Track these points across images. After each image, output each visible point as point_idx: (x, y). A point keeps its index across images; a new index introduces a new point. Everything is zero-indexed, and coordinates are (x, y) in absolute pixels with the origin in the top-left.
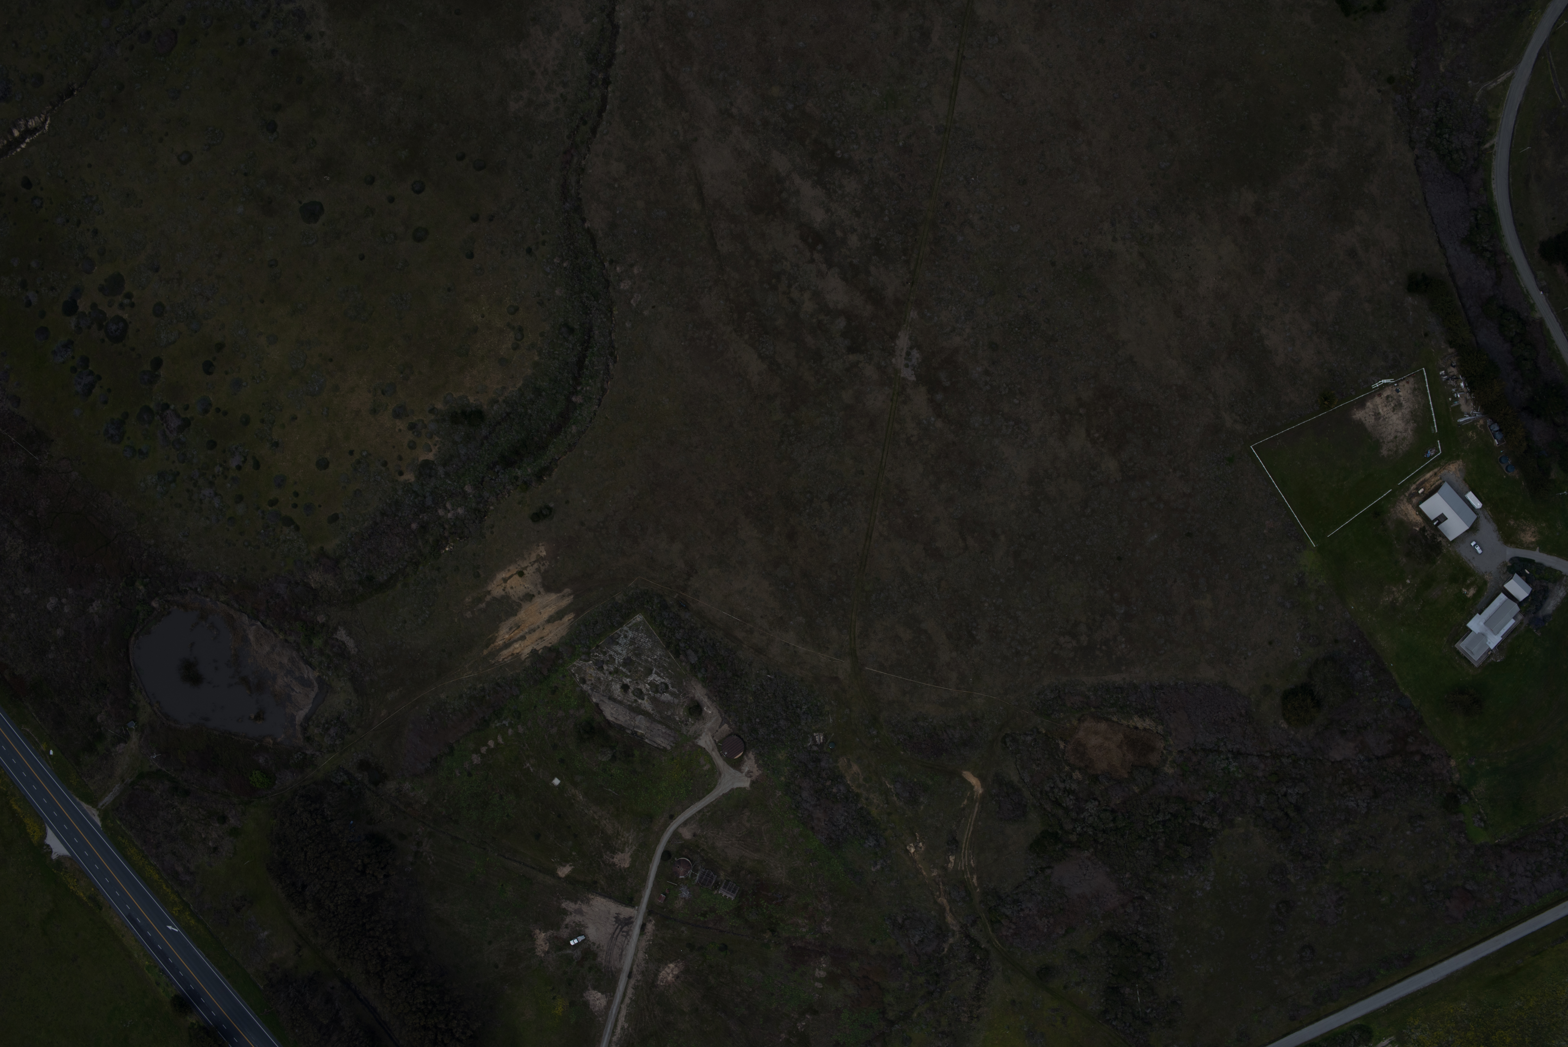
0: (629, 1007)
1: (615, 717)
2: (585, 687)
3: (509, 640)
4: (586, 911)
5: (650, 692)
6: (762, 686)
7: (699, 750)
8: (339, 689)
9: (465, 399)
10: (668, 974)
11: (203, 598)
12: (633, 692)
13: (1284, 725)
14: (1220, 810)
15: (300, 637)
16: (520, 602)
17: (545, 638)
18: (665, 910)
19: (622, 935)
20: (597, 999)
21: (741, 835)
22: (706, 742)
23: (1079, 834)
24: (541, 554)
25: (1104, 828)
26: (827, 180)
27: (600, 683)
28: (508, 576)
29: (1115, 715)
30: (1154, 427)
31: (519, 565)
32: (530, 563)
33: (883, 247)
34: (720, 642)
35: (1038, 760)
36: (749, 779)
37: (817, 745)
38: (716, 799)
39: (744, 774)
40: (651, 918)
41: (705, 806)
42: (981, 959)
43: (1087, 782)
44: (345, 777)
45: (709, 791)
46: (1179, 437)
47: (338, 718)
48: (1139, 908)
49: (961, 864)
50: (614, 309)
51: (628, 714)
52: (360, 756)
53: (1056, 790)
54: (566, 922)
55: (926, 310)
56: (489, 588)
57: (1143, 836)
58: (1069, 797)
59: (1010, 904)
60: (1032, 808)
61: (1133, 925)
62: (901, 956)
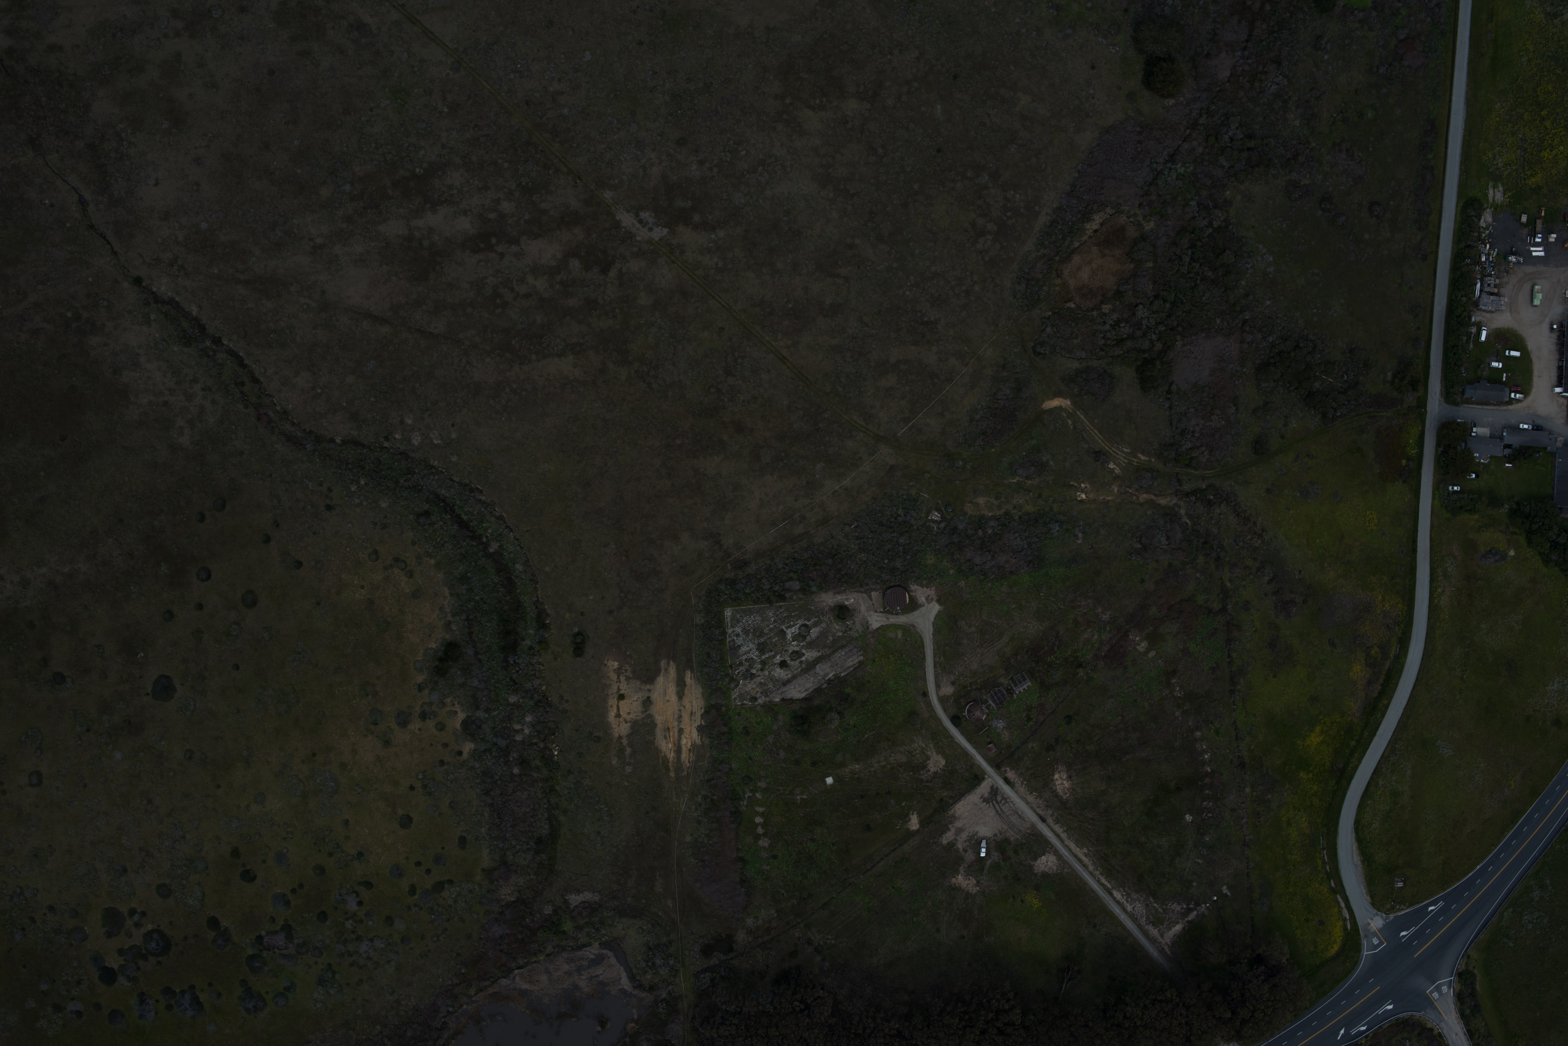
0: (1070, 838)
1: (804, 690)
2: (760, 701)
3: (675, 745)
4: (962, 825)
5: (801, 644)
6: (858, 538)
7: (880, 631)
8: (623, 932)
9: (429, 651)
10: (1062, 784)
11: (460, 1010)
12: (792, 660)
13: (1171, 102)
14: (1210, 204)
15: (553, 940)
16: (647, 713)
17: (694, 711)
18: (1003, 752)
19: (1003, 805)
20: (1047, 862)
21: (978, 641)
22: (876, 621)
23: (1158, 340)
24: (615, 667)
25: (1167, 314)
26: (436, 196)
27: (765, 684)
28: (616, 711)
29: (1073, 241)
30: (842, 48)
31: (612, 694)
32: (617, 682)
33: (530, 184)
34: (795, 552)
35: (1072, 334)
36: (934, 602)
37: (941, 522)
38: (933, 644)
39: (926, 604)
40: (1003, 769)
41: (933, 658)
42: (1214, 495)
43: (1118, 303)
44: (707, 974)
45: (922, 646)
46: (864, 31)
47: (650, 948)
48: (1253, 329)
49: (1122, 461)
50: (432, 463)
51: (808, 677)
52: (696, 949)
53: (1109, 335)
54: (961, 849)
55: (611, 181)
56: (617, 735)
57: (1193, 285)
58: (1122, 327)
59: (1182, 439)
60: (1111, 367)
61: (1264, 343)
62: (1170, 565)
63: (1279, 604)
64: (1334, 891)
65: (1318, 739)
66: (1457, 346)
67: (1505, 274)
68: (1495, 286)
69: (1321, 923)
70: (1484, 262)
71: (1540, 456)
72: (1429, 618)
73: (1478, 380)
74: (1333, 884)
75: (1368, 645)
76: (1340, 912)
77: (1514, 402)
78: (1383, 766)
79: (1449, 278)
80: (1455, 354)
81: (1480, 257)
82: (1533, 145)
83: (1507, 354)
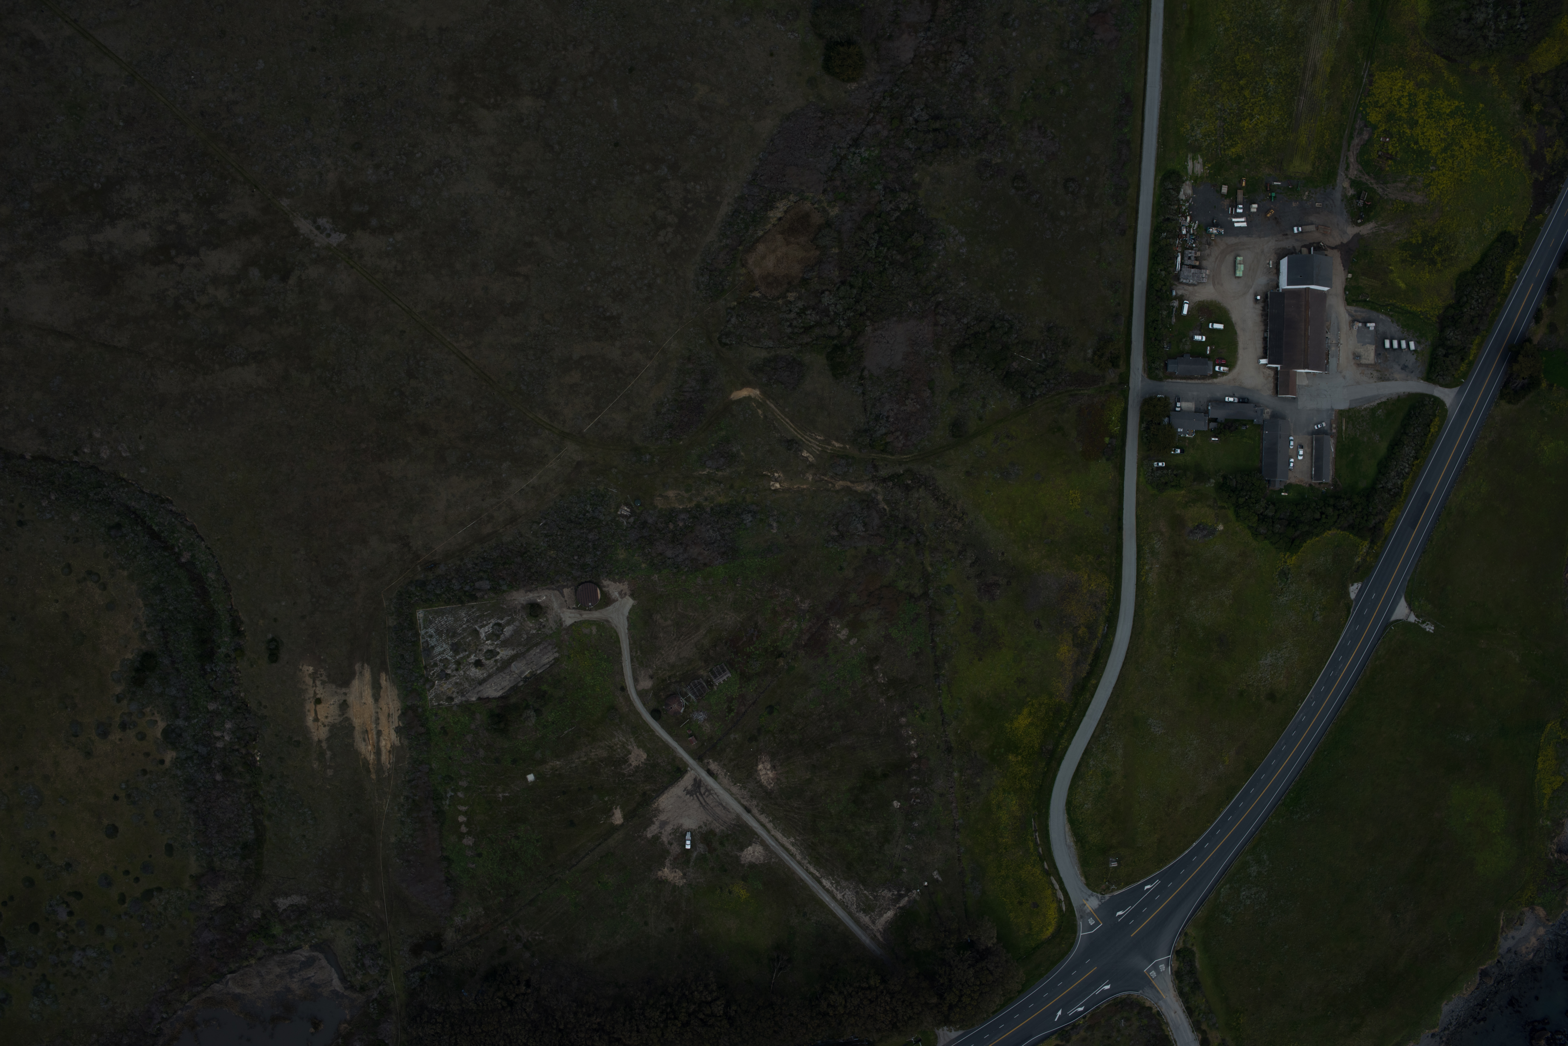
0: (776, 827)
1: (500, 688)
2: (456, 701)
3: (374, 747)
4: (666, 818)
5: (496, 643)
6: (546, 536)
7: (574, 627)
8: (332, 934)
9: (126, 662)
10: (766, 774)
11: (175, 1016)
12: (487, 659)
13: (854, 86)
14: (897, 187)
15: (263, 944)
16: (344, 716)
17: (391, 713)
18: (706, 744)
19: (707, 797)
20: (753, 853)
21: (675, 634)
22: (570, 617)
23: (848, 326)
24: (310, 672)
25: (854, 299)
26: (115, 210)
27: (461, 684)
28: (313, 715)
29: (757, 230)
30: (515, 45)
31: (309, 699)
32: (313, 687)
33: (207, 194)
34: (485, 551)
35: (758, 324)
36: (627, 597)
37: (630, 516)
38: (629, 638)
39: (619, 599)
40: (706, 761)
41: (629, 652)
42: (912, 480)
43: (803, 291)
44: (417, 973)
45: (618, 641)
46: (537, 28)
47: (359, 949)
48: (946, 311)
49: (815, 449)
50: (121, 475)
51: (504, 675)
52: (405, 949)
53: (795, 323)
54: (666, 842)
55: (288, 189)
56: (316, 739)
57: (882, 269)
58: (808, 314)
59: (876, 425)
60: (801, 354)
61: (958, 325)
62: (869, 551)
63: (982, 587)
64: (1047, 873)
65: (1026, 722)
66: (1157, 321)
67: (1207, 246)
68: (1196, 259)
69: (1036, 905)
70: (1184, 235)
71: (1247, 428)
72: (1137, 596)
73: (1182, 355)
74: (1046, 866)
75: (1075, 626)
76: (1054, 894)
77: (1219, 375)
78: (1093, 746)
79: (1150, 252)
80: (1155, 329)
81: (1181, 230)
82: (1232, 115)
83: (1210, 327)
